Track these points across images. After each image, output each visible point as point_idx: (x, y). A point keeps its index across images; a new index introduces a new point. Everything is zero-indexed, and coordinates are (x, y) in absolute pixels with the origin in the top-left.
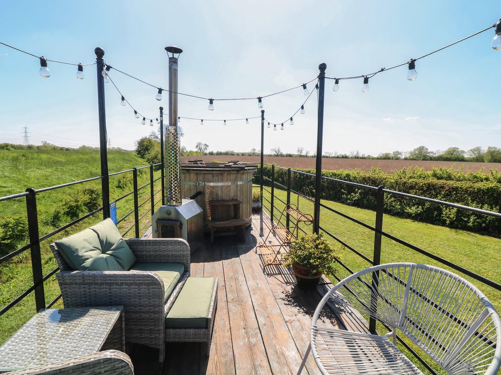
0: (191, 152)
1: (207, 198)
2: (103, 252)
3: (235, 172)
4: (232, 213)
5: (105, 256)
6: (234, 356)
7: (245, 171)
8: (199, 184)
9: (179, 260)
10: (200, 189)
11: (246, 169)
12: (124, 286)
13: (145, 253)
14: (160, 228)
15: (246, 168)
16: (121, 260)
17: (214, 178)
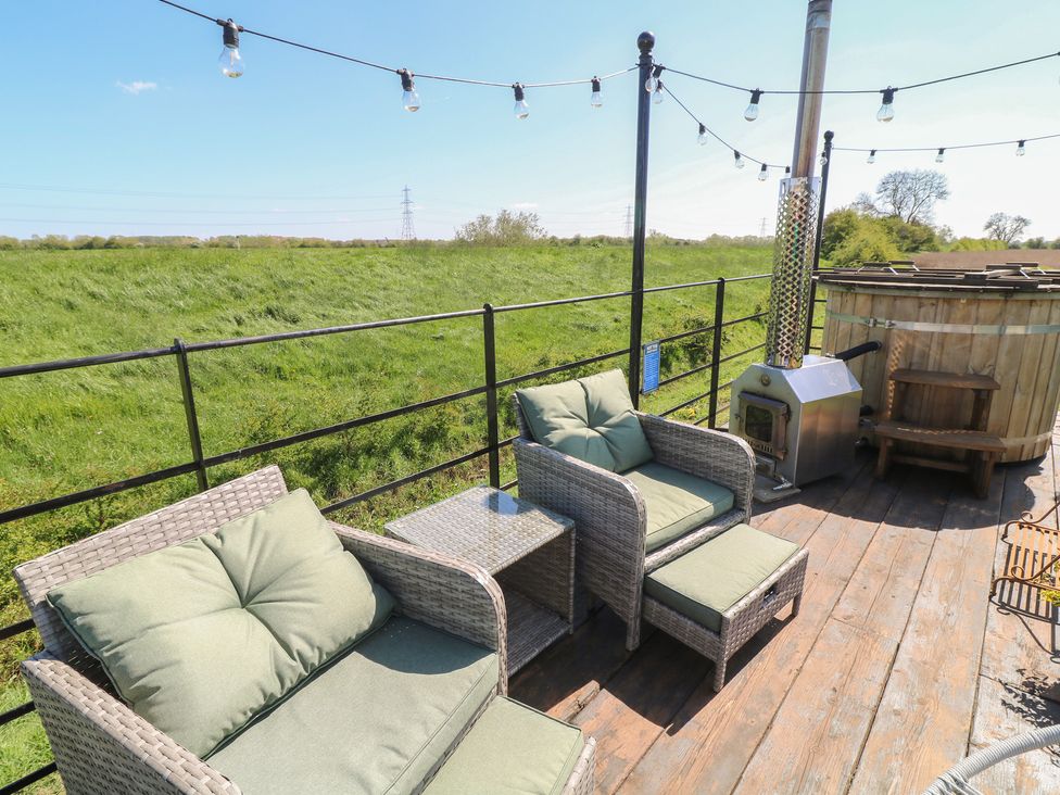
0: (966, 242)
1: (894, 362)
2: (591, 426)
3: (996, 296)
4: (968, 414)
5: (592, 433)
6: (769, 727)
7: (1038, 296)
8: (875, 323)
9: (728, 481)
10: (876, 337)
11: (1045, 291)
12: (585, 490)
13: (667, 448)
14: (744, 411)
15: (1040, 286)
16: (617, 447)
17: (923, 310)
